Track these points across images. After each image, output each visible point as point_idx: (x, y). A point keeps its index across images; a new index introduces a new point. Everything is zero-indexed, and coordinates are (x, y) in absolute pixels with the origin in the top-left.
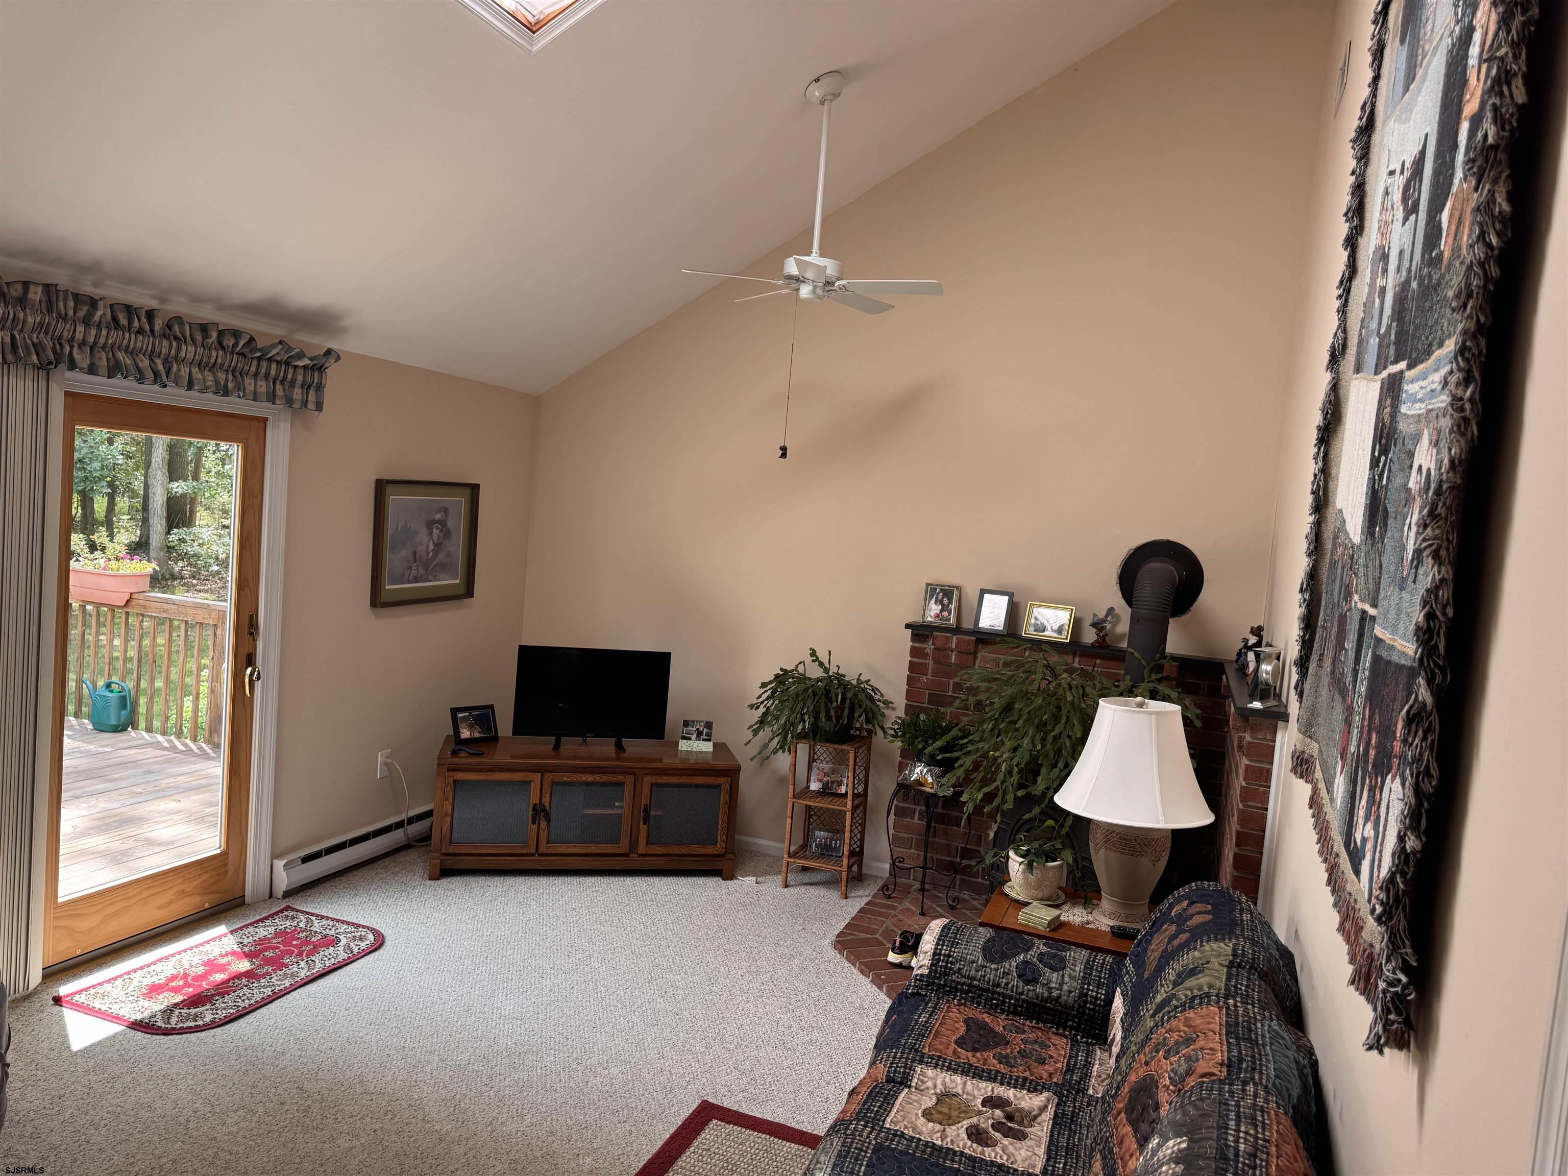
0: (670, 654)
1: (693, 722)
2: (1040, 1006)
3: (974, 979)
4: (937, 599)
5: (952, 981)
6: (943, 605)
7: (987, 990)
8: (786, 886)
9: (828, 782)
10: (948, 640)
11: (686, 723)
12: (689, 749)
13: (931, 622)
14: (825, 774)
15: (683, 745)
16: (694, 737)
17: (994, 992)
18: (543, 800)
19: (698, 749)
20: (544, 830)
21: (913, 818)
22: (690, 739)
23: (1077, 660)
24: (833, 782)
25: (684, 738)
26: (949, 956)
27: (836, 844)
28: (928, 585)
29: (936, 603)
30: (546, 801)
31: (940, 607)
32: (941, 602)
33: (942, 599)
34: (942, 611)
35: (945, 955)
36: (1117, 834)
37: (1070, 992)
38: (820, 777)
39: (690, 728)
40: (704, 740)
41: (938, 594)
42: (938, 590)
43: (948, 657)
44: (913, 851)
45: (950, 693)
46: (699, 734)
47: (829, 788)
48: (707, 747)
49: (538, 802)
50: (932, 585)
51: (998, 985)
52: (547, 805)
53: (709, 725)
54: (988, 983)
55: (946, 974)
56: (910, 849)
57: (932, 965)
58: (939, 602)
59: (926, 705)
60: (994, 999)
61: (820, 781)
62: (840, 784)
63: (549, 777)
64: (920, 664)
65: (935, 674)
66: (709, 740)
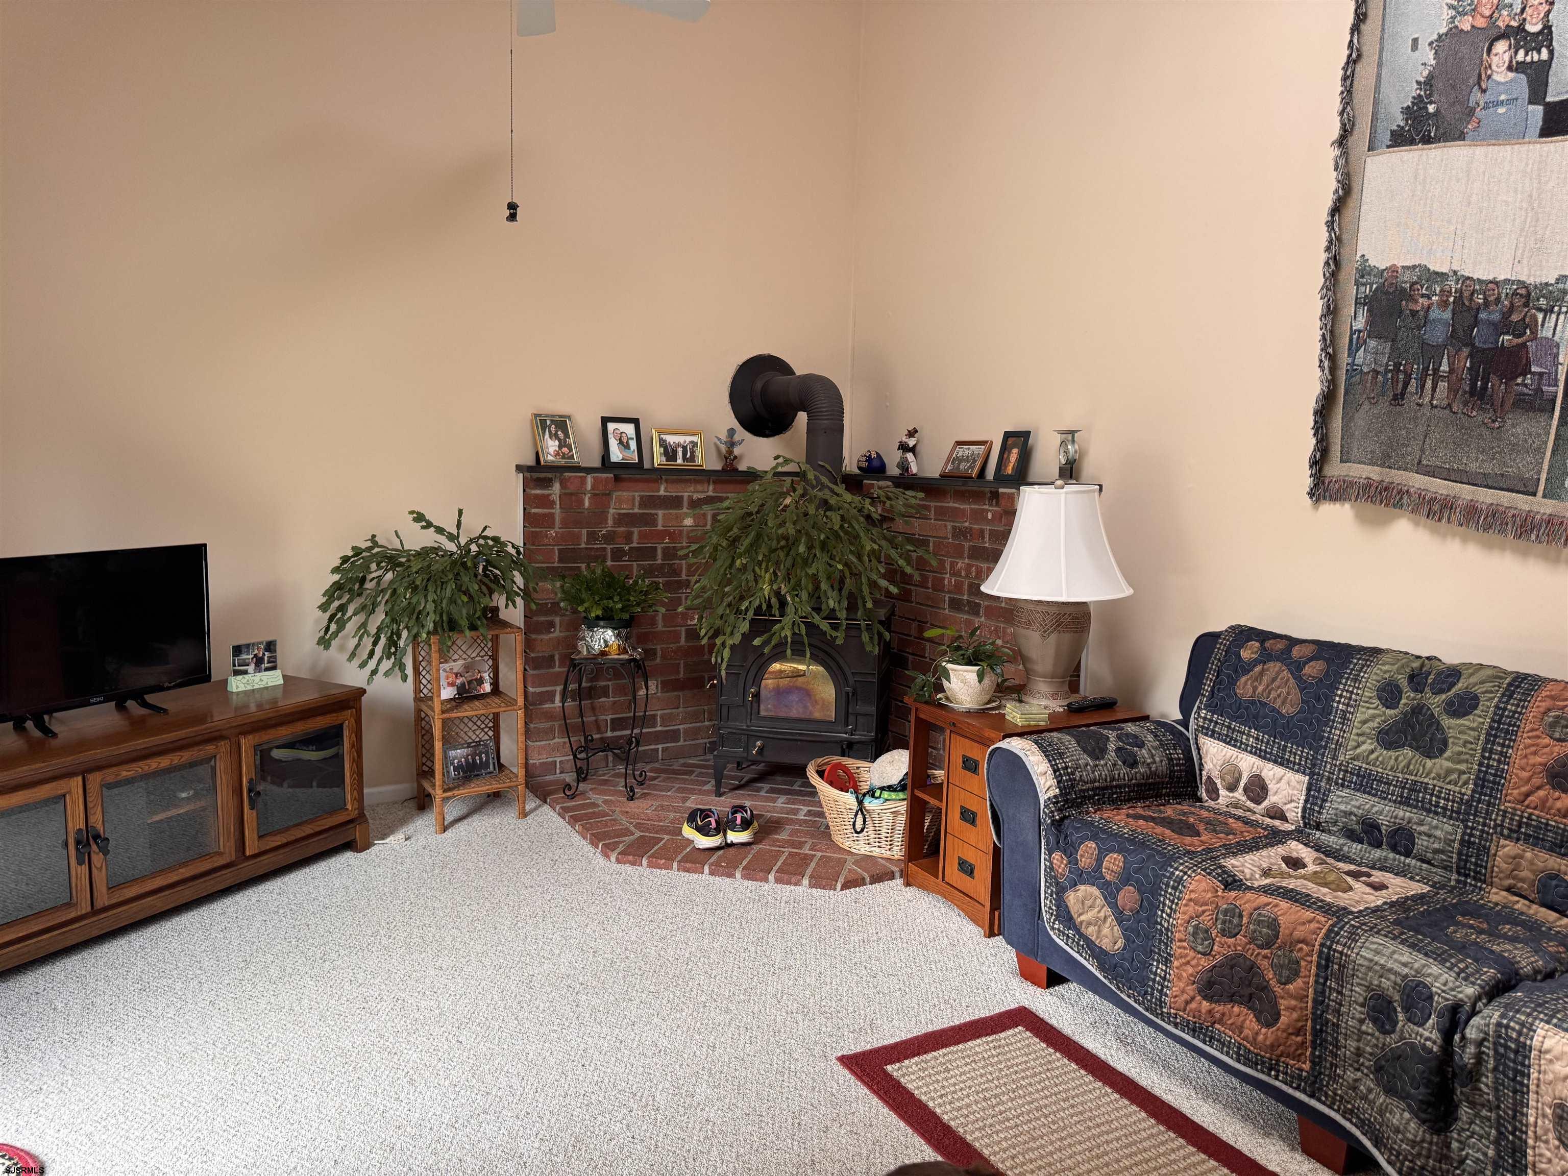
0: (205, 545)
1: (248, 646)
2: (1145, 784)
3: (1095, 781)
4: (550, 432)
5: (1081, 791)
6: (560, 440)
7: (1106, 788)
8: (445, 829)
9: (463, 684)
10: (583, 481)
11: (237, 650)
12: (249, 688)
13: (553, 462)
14: (456, 675)
15: (237, 685)
16: (251, 668)
17: (1111, 787)
18: (92, 820)
19: (262, 685)
20: (100, 869)
21: (553, 702)
22: (245, 672)
23: (711, 488)
24: (470, 682)
25: (236, 673)
26: (1067, 768)
27: (481, 759)
28: (536, 415)
29: (551, 438)
30: (96, 820)
31: (557, 443)
32: (557, 437)
33: (556, 432)
34: (560, 447)
35: (1063, 769)
36: (1070, 615)
37: (1161, 761)
38: (450, 680)
39: (244, 656)
40: (267, 669)
41: (550, 427)
42: (548, 423)
43: (582, 502)
44: (557, 740)
45: (583, 546)
46: (259, 661)
47: (467, 691)
48: (274, 679)
49: (83, 826)
50: (540, 415)
51: (1113, 779)
52: (99, 827)
53: (270, 646)
54: (1106, 780)
55: (1073, 786)
56: (554, 738)
57: (1058, 782)
58: (553, 436)
59: (556, 565)
60: (1113, 794)
61: (451, 684)
62: (480, 681)
63: (95, 779)
64: (545, 515)
65: (565, 524)
66: (274, 668)
